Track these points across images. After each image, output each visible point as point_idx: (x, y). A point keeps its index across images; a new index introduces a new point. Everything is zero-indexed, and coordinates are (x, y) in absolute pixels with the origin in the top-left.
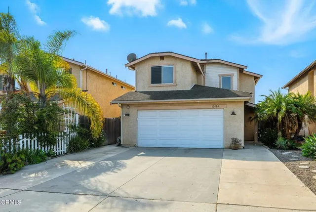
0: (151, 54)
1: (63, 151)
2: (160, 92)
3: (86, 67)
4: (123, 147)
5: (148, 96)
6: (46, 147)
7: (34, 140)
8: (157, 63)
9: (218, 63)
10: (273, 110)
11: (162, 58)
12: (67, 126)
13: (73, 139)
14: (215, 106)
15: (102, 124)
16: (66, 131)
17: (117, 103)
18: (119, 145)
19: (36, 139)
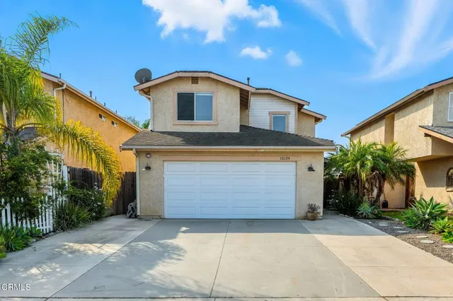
0: (178, 72)
1: (48, 227)
2: (194, 134)
3: (65, 87)
4: (140, 219)
5: (178, 140)
6: (24, 221)
7: (6, 210)
8: (187, 88)
9: (269, 94)
10: (354, 165)
11: (195, 80)
12: (52, 185)
13: (61, 207)
14: (285, 157)
15: (119, 183)
16: (51, 194)
17: (132, 149)
18: (136, 217)
19: (8, 207)
